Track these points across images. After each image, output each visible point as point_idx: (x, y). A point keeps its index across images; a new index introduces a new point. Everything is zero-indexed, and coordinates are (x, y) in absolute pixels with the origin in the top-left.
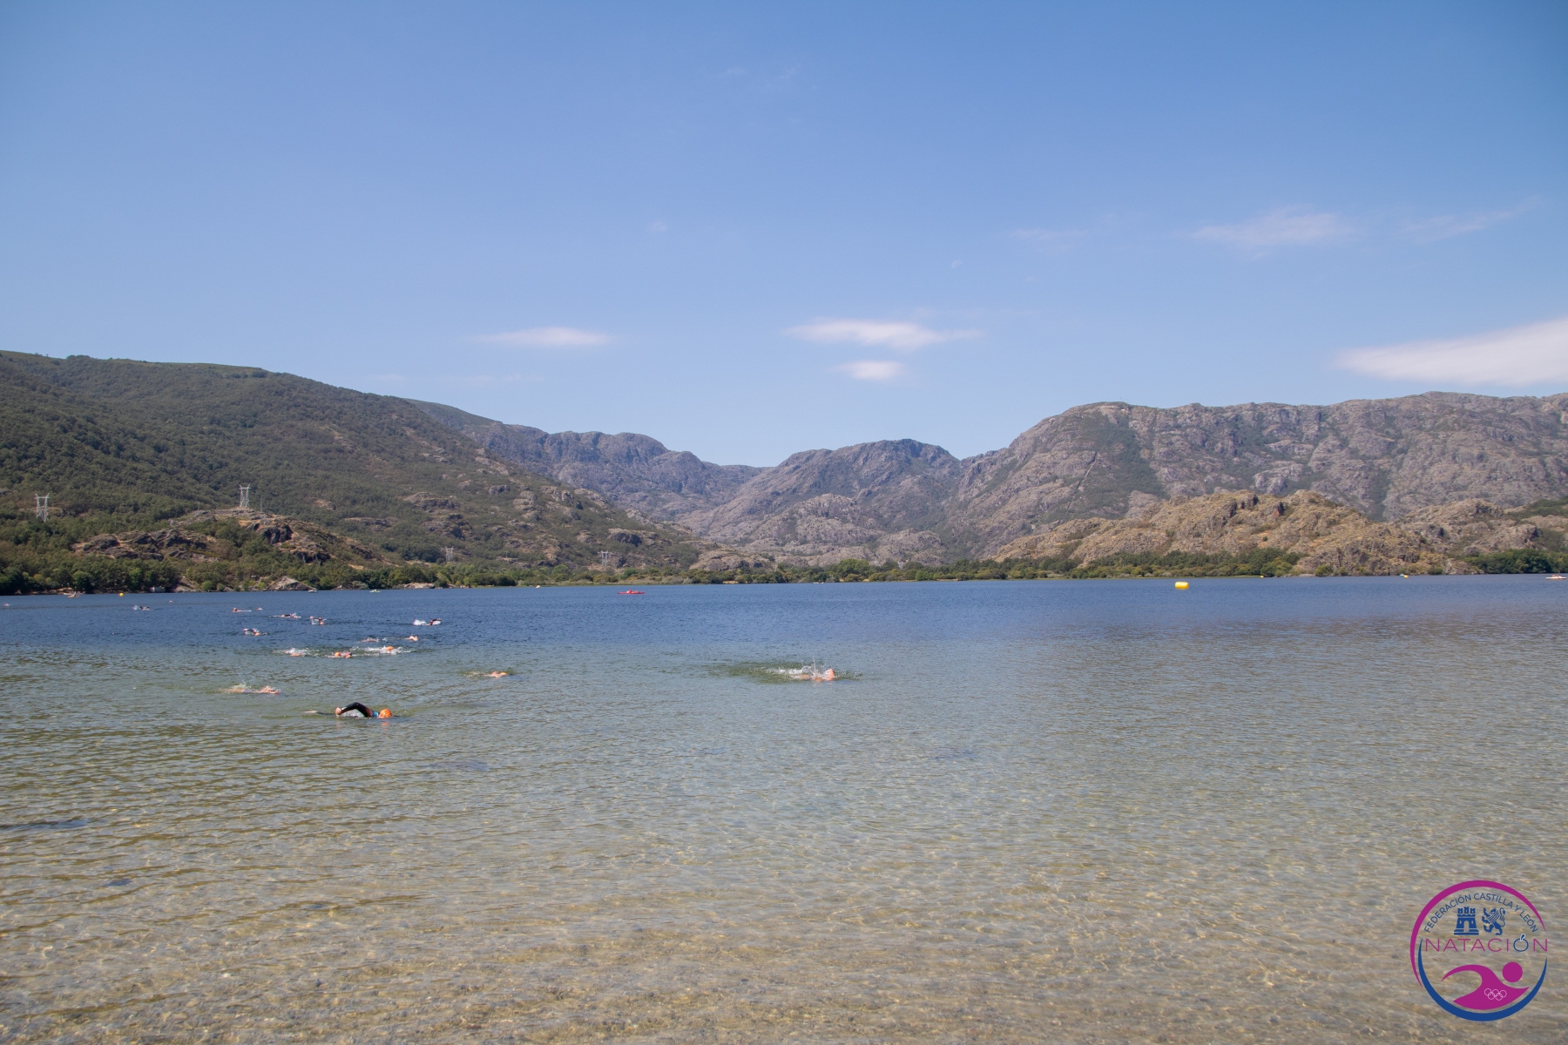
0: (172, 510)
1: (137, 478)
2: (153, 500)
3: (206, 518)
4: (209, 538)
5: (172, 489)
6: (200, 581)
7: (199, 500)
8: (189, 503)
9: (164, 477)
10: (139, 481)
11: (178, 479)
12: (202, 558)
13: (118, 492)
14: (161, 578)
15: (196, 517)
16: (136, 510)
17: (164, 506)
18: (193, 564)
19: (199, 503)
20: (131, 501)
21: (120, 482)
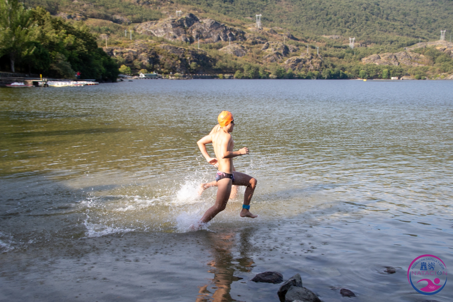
0: (408, 43)
1: (394, 29)
2: (399, 39)
3: (422, 46)
4: (421, 56)
5: (409, 33)
6: (414, 75)
7: (421, 38)
8: (416, 39)
9: (406, 28)
10: (395, 30)
11: (413, 29)
12: (416, 65)
13: (384, 36)
14: (396, 73)
15: (418, 46)
16: (391, 43)
17: (404, 41)
18: (412, 67)
19: (420, 39)
20: (389, 39)
21: (386, 32)
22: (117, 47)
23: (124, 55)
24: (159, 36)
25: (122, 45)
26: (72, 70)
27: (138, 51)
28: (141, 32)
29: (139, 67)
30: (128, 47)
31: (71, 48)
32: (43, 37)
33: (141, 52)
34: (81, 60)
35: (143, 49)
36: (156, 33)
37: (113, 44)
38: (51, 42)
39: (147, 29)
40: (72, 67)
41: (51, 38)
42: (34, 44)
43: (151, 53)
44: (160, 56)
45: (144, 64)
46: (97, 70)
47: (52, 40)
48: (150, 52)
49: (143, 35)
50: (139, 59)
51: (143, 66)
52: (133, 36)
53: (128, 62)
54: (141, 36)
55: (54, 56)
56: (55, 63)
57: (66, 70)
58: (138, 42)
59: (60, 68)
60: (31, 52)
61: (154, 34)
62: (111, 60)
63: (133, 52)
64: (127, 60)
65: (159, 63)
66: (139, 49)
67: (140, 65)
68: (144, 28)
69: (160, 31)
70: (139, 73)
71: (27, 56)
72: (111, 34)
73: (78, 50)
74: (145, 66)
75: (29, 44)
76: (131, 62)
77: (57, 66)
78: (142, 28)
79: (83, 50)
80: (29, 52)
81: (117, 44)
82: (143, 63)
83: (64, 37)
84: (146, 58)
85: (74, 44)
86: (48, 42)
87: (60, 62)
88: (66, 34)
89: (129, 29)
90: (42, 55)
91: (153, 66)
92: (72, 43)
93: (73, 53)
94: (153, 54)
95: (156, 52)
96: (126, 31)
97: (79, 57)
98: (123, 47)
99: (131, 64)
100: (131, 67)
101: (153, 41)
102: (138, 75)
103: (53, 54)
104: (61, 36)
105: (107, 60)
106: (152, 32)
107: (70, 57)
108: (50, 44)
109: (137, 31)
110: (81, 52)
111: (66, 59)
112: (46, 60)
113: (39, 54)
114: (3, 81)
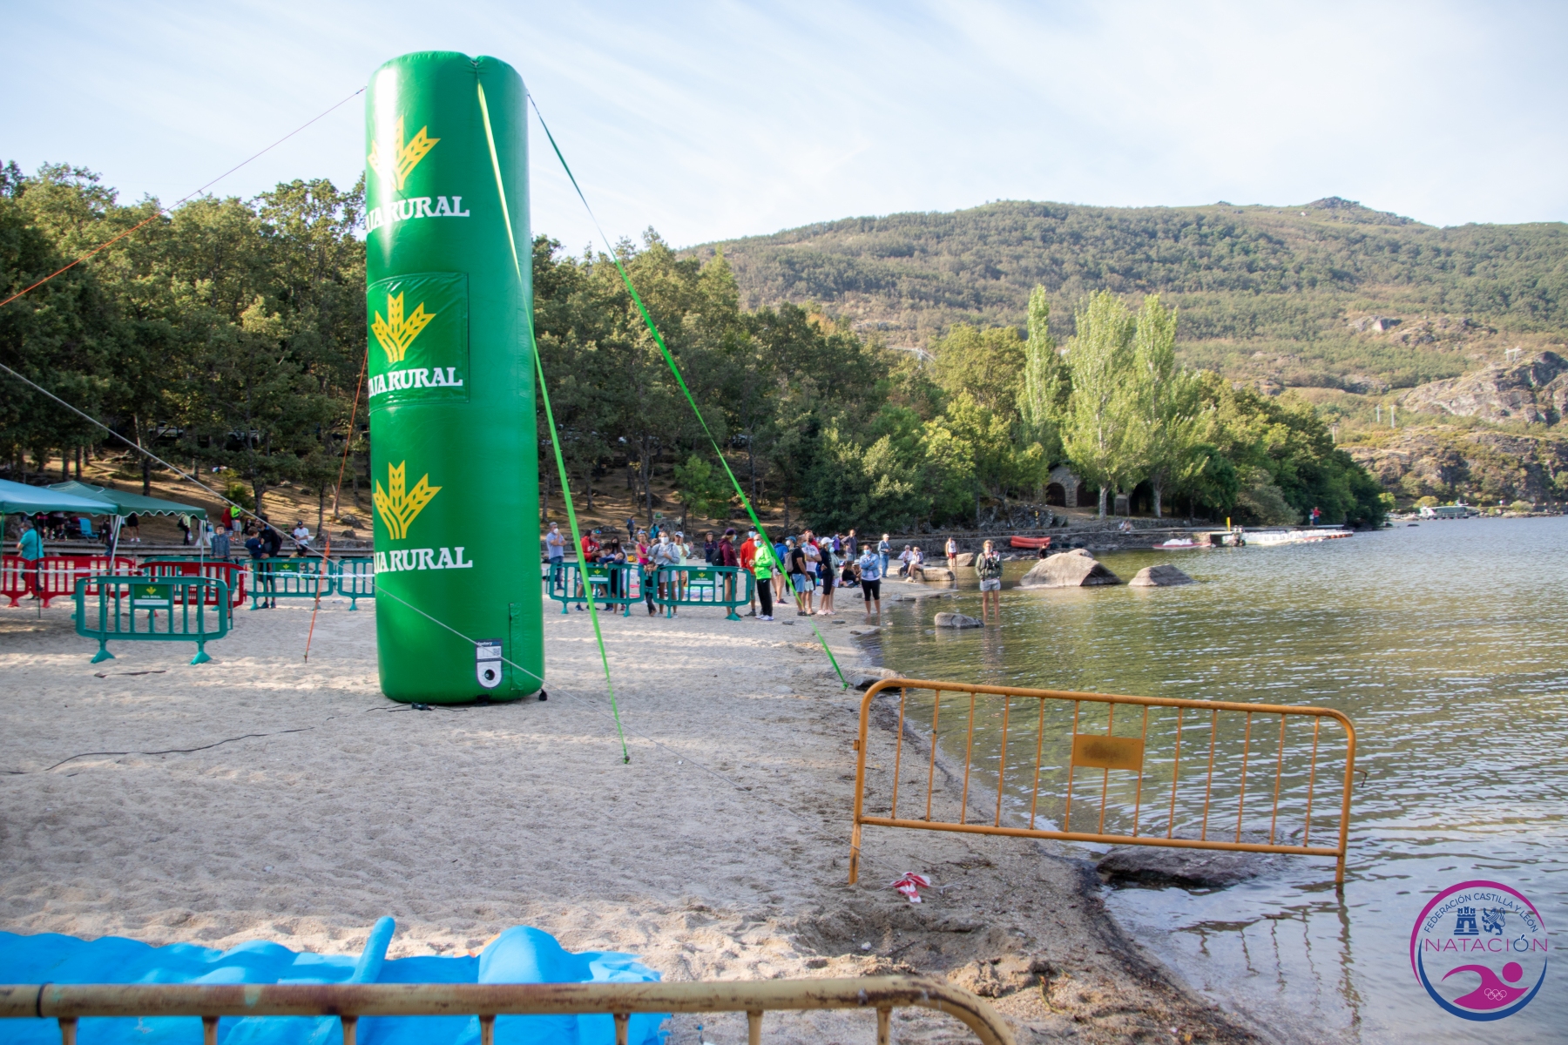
22: (1359, 447)
23: (1377, 465)
24: (1462, 413)
25: (1372, 441)
26: (1285, 505)
27: (1412, 453)
28: (1415, 409)
29: (1416, 492)
30: (1387, 446)
31: (1280, 454)
32: (1220, 434)
33: (1422, 456)
34: (1304, 481)
35: (1425, 447)
36: (1455, 408)
37: (1349, 441)
38: (1236, 443)
39: (1431, 400)
40: (1286, 499)
41: (1238, 434)
42: (1203, 451)
43: (1447, 455)
44: (1470, 462)
45: (1428, 483)
46: (1338, 502)
47: (1240, 440)
48: (1444, 452)
49: (1420, 414)
50: (1415, 472)
51: (1425, 490)
52: (1396, 418)
53: (1390, 481)
54: (1416, 417)
55: (1244, 476)
56: (1247, 490)
57: (1271, 506)
58: (1411, 432)
59: (1258, 501)
60: (1199, 471)
61: (1449, 409)
63: (1399, 457)
64: (1384, 477)
65: (1467, 479)
66: (1414, 449)
67: (1419, 487)
68: (1423, 396)
69: (1463, 401)
70: (1415, 506)
71: (1188, 480)
72: (1342, 419)
73: (1297, 458)
74: (1431, 488)
75: (1193, 453)
77: (1252, 498)
78: (1418, 398)
79: (1308, 458)
80: (1194, 469)
81: (1358, 440)
82: (1425, 481)
83: (1265, 432)
84: (1433, 469)
85: (1287, 445)
86: (1231, 443)
87: (1258, 487)
88: (1267, 423)
89: (1386, 403)
90: (1220, 474)
91: (1453, 487)
92: (1283, 443)
93: (1285, 466)
94: (1450, 458)
95: (1458, 453)
96: (1378, 408)
97: (1298, 473)
98: (1374, 446)
99: (1394, 486)
101: (1449, 427)
102: (1417, 511)
103: (1243, 471)
104: (1258, 429)
105: (1359, 478)
106: (1445, 405)
107: (1278, 475)
108: (1233, 448)
109: (1405, 407)
110: (1305, 461)
111: (1271, 480)
112: (1228, 485)
113: (1214, 473)
114: (1145, 538)
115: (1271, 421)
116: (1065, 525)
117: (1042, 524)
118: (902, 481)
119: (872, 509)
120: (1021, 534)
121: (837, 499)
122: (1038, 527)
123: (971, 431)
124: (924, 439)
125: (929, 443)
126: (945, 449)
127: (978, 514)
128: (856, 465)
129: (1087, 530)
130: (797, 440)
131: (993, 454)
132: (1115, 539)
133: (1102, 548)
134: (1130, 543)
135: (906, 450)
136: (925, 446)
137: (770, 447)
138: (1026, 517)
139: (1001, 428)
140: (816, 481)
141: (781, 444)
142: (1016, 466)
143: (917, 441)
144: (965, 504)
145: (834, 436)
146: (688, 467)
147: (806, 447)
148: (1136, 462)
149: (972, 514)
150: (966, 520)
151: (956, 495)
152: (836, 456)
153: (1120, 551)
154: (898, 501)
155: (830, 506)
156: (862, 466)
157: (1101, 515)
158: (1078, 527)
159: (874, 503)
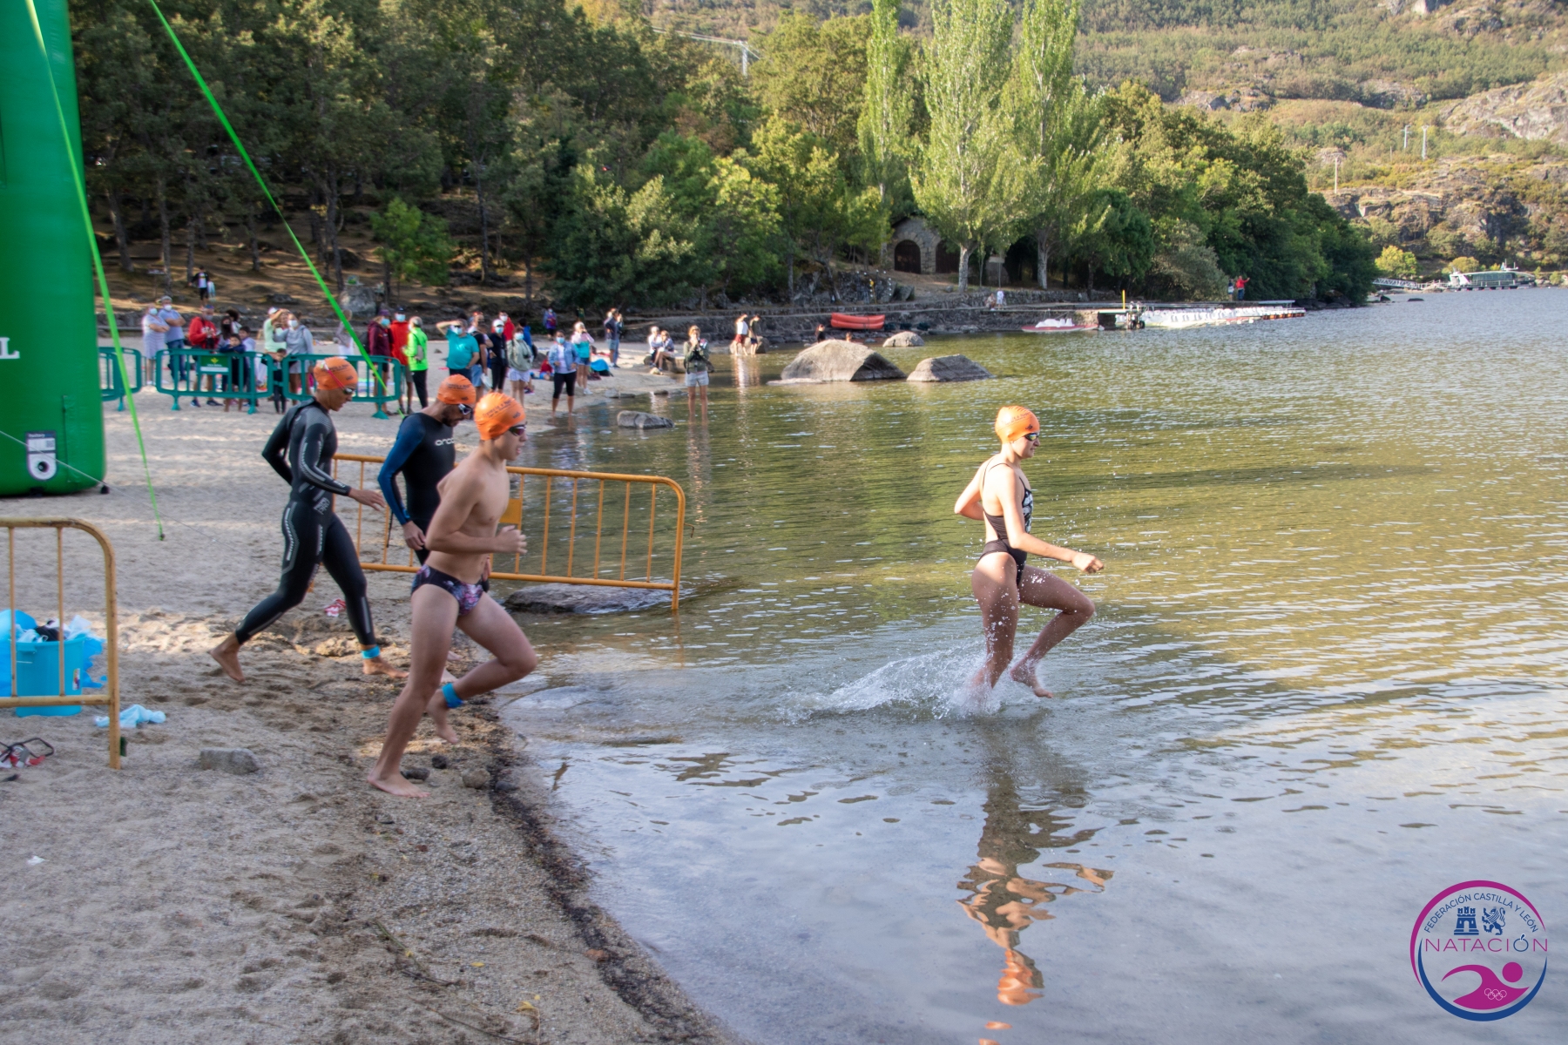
22: (1371, 187)
23: (1395, 213)
24: (1530, 136)
25: (1392, 178)
26: (1219, 273)
27: (1447, 196)
28: (1463, 129)
29: (1449, 250)
30: (1412, 186)
31: (1220, 202)
32: (1135, 174)
33: (1461, 200)
34: (1251, 239)
35: (1465, 187)
37: (1358, 177)
38: (1157, 186)
39: (1487, 116)
40: (1221, 264)
41: (1160, 175)
42: (1106, 198)
43: (1498, 197)
44: (1530, 207)
45: (1467, 238)
46: (1302, 268)
47: (1163, 183)
48: (1493, 194)
49: (1467, 137)
50: (1448, 223)
51: (1461, 248)
52: (1431, 144)
53: (1410, 237)
54: (1461, 142)
56: (1167, 252)
57: (1201, 272)
58: (1450, 165)
59: (1183, 267)
60: (1098, 225)
61: (1513, 130)
62: (1351, 232)
63: (1428, 201)
64: (1404, 229)
65: (1524, 232)
66: (1450, 190)
67: (1453, 244)
70: (1445, 271)
71: (1086, 237)
72: (1354, 146)
73: (1243, 207)
74: (1471, 245)
75: (1093, 200)
76: (1420, 235)
77: (1174, 263)
78: (1467, 114)
79: (1259, 206)
80: (1090, 224)
81: (1371, 176)
82: (1462, 235)
83: (1201, 170)
84: (1475, 218)
85: (1230, 188)
86: (1149, 187)
87: (1183, 248)
88: (1204, 158)
89: (1419, 122)
90: (1128, 229)
91: (1502, 244)
92: (1225, 186)
93: (1226, 219)
94: (1502, 202)
95: (1514, 194)
96: (1406, 131)
97: (1244, 228)
98: (1394, 185)
99: (1418, 243)
100: (1416, 251)
101: (1505, 157)
102: (1445, 278)
103: (1163, 225)
104: (1191, 168)
105: (1336, 234)
106: (1505, 124)
107: (1215, 231)
108: (1154, 194)
109: (1449, 128)
110: (1253, 212)
111: (1202, 237)
112: (1139, 245)
113: (1120, 228)
114: (1014, 318)
115: (1211, 156)
116: (911, 298)
117: (879, 296)
118: (678, 239)
119: (639, 276)
120: (847, 310)
121: (593, 262)
122: (873, 301)
123: (782, 169)
124: (715, 181)
125: (721, 185)
126: (742, 194)
127: (791, 282)
128: (618, 215)
129: (938, 305)
130: (540, 180)
131: (813, 201)
132: (975, 318)
133: (955, 329)
134: (995, 323)
135: (690, 195)
136: (716, 189)
137: (504, 189)
138: (857, 287)
139: (824, 166)
140: (566, 236)
141: (517, 187)
142: (844, 218)
143: (706, 182)
144: (770, 270)
145: (590, 174)
146: (389, 214)
147: (553, 189)
148: (1009, 211)
149: (783, 282)
150: (776, 291)
151: (757, 257)
152: (591, 204)
153: (980, 334)
154: (675, 266)
155: (582, 271)
156: (625, 217)
157: (960, 284)
158: (927, 302)
159: (641, 267)
